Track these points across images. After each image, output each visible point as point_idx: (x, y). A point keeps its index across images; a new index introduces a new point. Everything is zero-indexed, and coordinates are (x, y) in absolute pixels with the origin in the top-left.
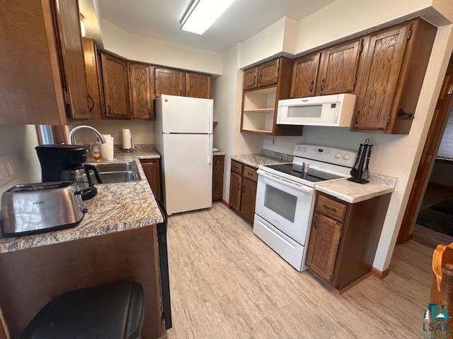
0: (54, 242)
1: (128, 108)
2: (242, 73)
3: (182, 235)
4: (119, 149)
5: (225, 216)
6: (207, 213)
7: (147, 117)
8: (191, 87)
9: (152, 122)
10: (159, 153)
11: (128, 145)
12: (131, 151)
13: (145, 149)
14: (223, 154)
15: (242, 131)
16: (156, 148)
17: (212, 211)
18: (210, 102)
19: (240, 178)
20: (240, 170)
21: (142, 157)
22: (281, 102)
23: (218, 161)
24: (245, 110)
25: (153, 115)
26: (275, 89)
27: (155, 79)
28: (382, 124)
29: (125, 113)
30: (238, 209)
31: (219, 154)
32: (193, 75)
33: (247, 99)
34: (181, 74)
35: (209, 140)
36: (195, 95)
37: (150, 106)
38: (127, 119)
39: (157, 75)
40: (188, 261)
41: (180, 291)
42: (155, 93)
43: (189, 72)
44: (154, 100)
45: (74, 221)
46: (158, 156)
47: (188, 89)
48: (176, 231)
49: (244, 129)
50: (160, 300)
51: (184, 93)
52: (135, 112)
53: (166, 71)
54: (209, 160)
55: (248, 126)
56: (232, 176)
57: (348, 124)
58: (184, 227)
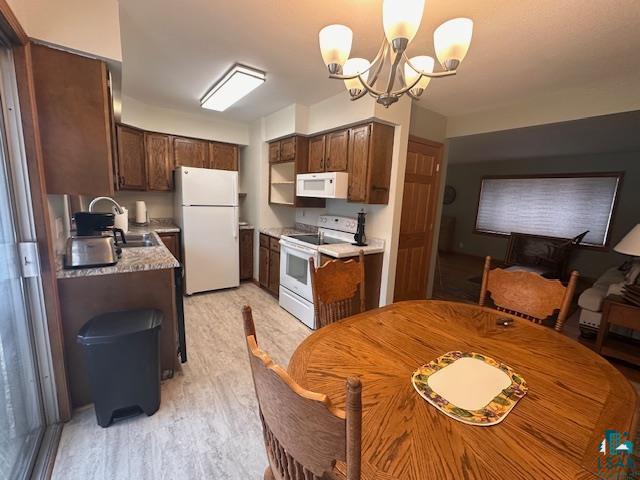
0: (100, 273)
1: (144, 179)
2: (268, 146)
3: (203, 310)
4: (133, 222)
5: (253, 293)
6: (234, 292)
7: (165, 188)
8: (215, 157)
9: (170, 194)
10: (178, 227)
11: (142, 219)
12: (146, 225)
13: (162, 223)
14: (252, 227)
15: (270, 203)
16: (175, 221)
17: (240, 291)
18: (234, 175)
19: (268, 251)
20: (267, 244)
21: (160, 231)
22: (299, 177)
23: (245, 236)
24: (272, 182)
25: (172, 187)
26: (293, 163)
27: (174, 150)
28: (362, 197)
29: (140, 184)
30: (267, 285)
31: (247, 228)
32: (218, 145)
33: (273, 171)
34: (203, 144)
35: (234, 213)
36: (219, 167)
37: (168, 176)
38: (143, 190)
39: (177, 145)
40: (206, 328)
41: (197, 347)
42: (175, 163)
43: (212, 142)
44: (174, 172)
45: (112, 262)
46: (178, 230)
47: (212, 159)
48: (197, 308)
49: (272, 201)
50: (177, 336)
51: (207, 165)
52: (151, 184)
53: (187, 141)
54: (235, 233)
55: (277, 198)
56: (261, 250)
57: (344, 196)
58: (206, 304)
